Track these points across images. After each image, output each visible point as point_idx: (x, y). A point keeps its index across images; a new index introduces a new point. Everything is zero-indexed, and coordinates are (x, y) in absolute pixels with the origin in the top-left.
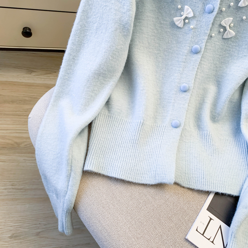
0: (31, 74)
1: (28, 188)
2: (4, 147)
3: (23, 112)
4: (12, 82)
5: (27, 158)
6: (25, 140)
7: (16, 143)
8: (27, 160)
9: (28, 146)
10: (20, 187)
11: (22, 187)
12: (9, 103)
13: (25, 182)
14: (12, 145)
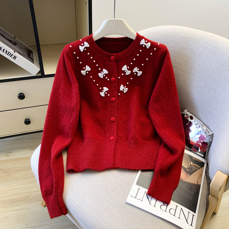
0: (33, 150)
1: (37, 225)
2: (18, 201)
3: (29, 175)
4: (21, 158)
5: (35, 205)
6: (33, 193)
7: (27, 196)
8: (35, 206)
9: (35, 196)
10: (31, 226)
11: (32, 225)
12: (20, 171)
13: (34, 221)
14: (24, 198)
